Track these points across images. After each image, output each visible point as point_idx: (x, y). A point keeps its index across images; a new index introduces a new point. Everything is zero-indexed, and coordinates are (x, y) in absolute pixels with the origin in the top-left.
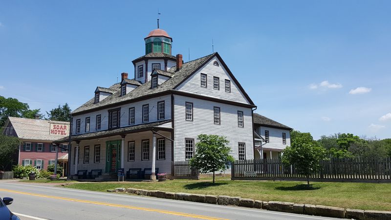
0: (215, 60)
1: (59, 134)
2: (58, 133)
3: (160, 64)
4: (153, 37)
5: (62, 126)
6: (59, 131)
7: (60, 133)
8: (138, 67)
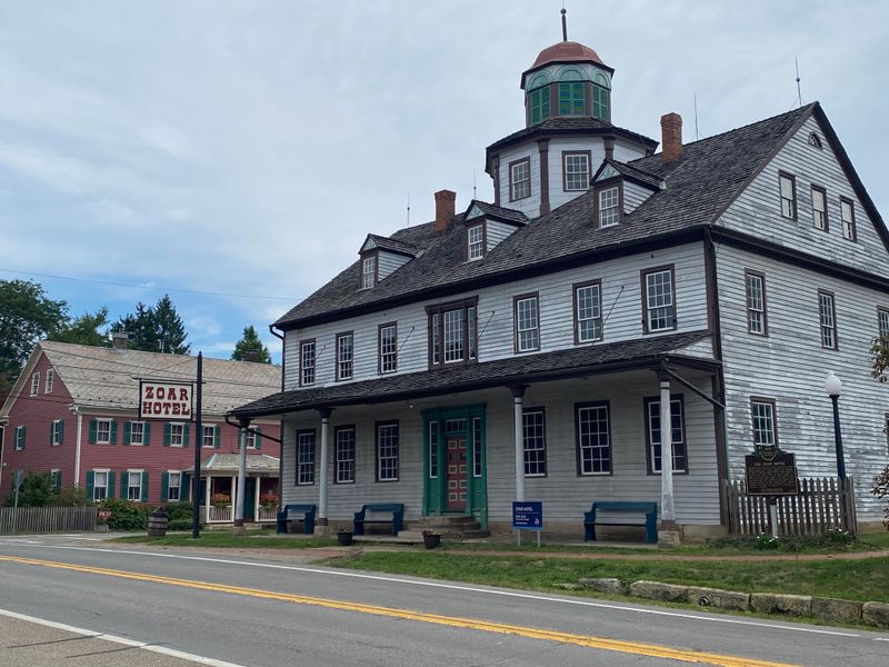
0: (811, 125)
1: (167, 412)
2: (163, 410)
3: (589, 152)
4: (557, 67)
5: (172, 391)
6: (167, 405)
7: (171, 410)
8: (511, 164)
